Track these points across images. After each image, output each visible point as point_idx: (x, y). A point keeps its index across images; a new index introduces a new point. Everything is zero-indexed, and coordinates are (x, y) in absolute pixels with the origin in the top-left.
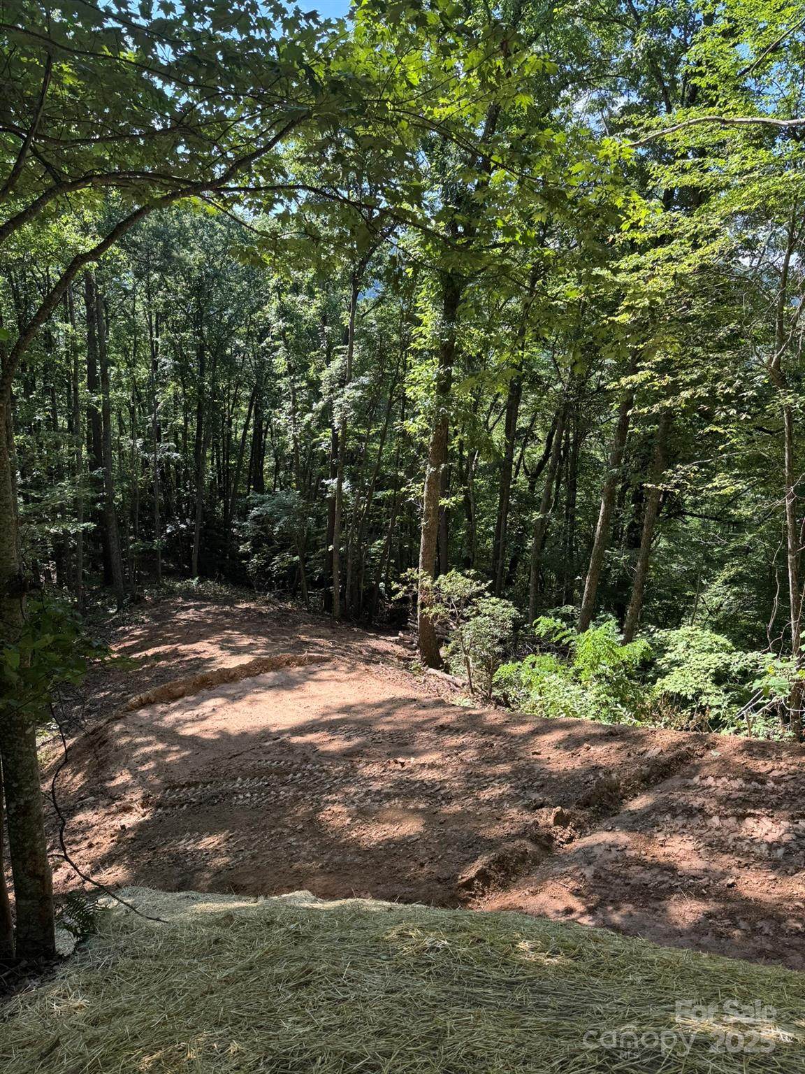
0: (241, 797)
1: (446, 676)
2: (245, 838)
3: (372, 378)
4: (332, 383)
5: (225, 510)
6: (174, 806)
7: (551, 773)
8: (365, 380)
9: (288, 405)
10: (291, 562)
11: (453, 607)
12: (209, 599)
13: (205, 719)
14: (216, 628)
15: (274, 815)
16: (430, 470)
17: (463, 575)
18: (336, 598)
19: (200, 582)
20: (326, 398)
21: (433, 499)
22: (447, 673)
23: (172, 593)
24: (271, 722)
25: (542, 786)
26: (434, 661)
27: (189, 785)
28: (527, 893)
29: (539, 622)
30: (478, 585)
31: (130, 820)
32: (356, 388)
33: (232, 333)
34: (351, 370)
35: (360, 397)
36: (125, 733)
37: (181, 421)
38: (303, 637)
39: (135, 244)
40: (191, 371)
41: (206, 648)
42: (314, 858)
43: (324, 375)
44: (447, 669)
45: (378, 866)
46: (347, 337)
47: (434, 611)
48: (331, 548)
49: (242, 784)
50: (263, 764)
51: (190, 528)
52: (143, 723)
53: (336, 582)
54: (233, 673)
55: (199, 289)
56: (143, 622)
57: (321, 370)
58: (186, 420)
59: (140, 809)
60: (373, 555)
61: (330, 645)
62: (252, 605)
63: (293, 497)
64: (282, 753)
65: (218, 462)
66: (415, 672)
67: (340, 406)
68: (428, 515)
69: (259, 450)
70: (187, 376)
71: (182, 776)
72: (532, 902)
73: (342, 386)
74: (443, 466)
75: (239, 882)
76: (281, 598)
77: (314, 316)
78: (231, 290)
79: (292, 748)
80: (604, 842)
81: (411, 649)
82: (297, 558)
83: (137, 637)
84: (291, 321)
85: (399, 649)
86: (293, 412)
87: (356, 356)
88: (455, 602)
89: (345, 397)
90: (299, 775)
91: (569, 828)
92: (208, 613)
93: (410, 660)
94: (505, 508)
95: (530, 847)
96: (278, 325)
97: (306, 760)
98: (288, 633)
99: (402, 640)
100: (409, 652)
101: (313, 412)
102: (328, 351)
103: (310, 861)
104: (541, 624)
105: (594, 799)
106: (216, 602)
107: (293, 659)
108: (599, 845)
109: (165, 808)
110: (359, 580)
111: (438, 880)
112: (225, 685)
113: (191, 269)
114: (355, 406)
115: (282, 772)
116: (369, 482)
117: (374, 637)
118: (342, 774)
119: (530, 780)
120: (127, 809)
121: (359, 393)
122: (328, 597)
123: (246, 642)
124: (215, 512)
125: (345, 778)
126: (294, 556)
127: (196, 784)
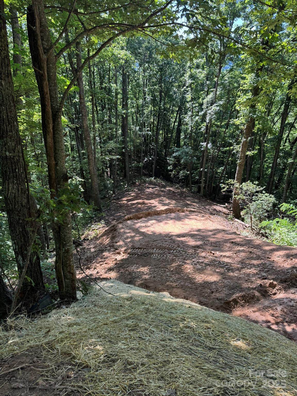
0: (155, 255)
1: (242, 222)
2: (153, 270)
3: (224, 102)
4: (208, 104)
5: (165, 153)
6: (133, 255)
7: (273, 267)
8: (221, 103)
9: (190, 113)
10: (187, 174)
11: (247, 196)
12: (157, 185)
13: (148, 227)
14: (158, 196)
15: (164, 264)
16: (244, 140)
17: (253, 183)
18: (202, 188)
19: (155, 179)
20: (204, 110)
21: (243, 152)
22: (243, 221)
23: (145, 182)
24: (170, 231)
25: (268, 271)
26: (238, 216)
27: (139, 248)
28: (251, 311)
29: (283, 205)
30: (259, 188)
31: (119, 257)
32: (217, 106)
33: (172, 86)
34: (216, 98)
35: (219, 110)
36: (122, 228)
37: (152, 120)
38: (188, 202)
39: (140, 53)
40: (157, 101)
41: (154, 202)
42: (175, 281)
43: (205, 101)
44: (243, 220)
45: (196, 289)
46: (215, 86)
47: (239, 197)
48: (202, 169)
49: (155, 251)
50: (164, 245)
51: (153, 159)
52: (128, 225)
53: (202, 183)
54: (159, 212)
55: (161, 70)
56: (135, 191)
57: (203, 99)
58: (154, 120)
59: (122, 254)
60: (219, 173)
61: (198, 206)
62: (171, 189)
63: (188, 150)
64: (171, 242)
65: (164, 135)
66: (230, 220)
67: (210, 113)
68: (241, 158)
69: (179, 131)
70: (155, 103)
71: (137, 245)
72: (253, 315)
73: (211, 105)
74: (249, 138)
75: (148, 285)
76: (182, 187)
77: (204, 77)
78: (174, 69)
79: (174, 241)
80: (289, 297)
81: (230, 211)
82: (189, 172)
83: (132, 196)
84: (194, 80)
85: (225, 210)
86: (192, 116)
87: (218, 93)
88: (248, 194)
89: (212, 110)
90: (175, 251)
91: (275, 289)
92: (156, 190)
93: (228, 215)
94: (277, 156)
95: (257, 294)
96: (189, 81)
97: (179, 246)
98: (182, 200)
99: (227, 206)
100: (229, 211)
101: (199, 116)
102: (208, 91)
103: (173, 282)
104: (283, 206)
105: (288, 280)
106: (159, 186)
107: (180, 210)
108: (287, 298)
109: (130, 255)
110: (212, 183)
111: (217, 299)
112: (156, 216)
113: (159, 62)
114: (216, 113)
115: (169, 249)
116: (219, 144)
117: (216, 204)
118: (190, 253)
119: (263, 268)
120: (119, 253)
121: (218, 108)
122: (199, 188)
123: (168, 201)
124: (162, 154)
125: (191, 255)
126: (188, 172)
127: (141, 248)
